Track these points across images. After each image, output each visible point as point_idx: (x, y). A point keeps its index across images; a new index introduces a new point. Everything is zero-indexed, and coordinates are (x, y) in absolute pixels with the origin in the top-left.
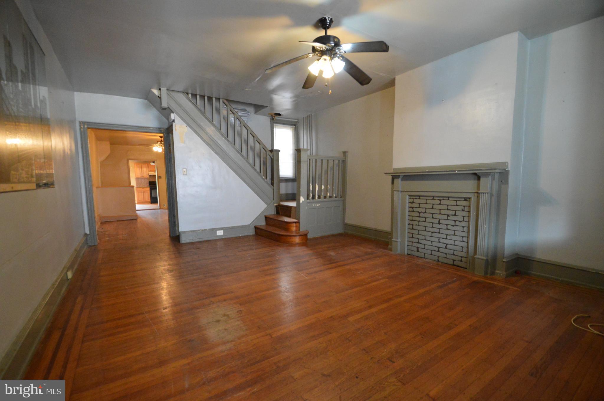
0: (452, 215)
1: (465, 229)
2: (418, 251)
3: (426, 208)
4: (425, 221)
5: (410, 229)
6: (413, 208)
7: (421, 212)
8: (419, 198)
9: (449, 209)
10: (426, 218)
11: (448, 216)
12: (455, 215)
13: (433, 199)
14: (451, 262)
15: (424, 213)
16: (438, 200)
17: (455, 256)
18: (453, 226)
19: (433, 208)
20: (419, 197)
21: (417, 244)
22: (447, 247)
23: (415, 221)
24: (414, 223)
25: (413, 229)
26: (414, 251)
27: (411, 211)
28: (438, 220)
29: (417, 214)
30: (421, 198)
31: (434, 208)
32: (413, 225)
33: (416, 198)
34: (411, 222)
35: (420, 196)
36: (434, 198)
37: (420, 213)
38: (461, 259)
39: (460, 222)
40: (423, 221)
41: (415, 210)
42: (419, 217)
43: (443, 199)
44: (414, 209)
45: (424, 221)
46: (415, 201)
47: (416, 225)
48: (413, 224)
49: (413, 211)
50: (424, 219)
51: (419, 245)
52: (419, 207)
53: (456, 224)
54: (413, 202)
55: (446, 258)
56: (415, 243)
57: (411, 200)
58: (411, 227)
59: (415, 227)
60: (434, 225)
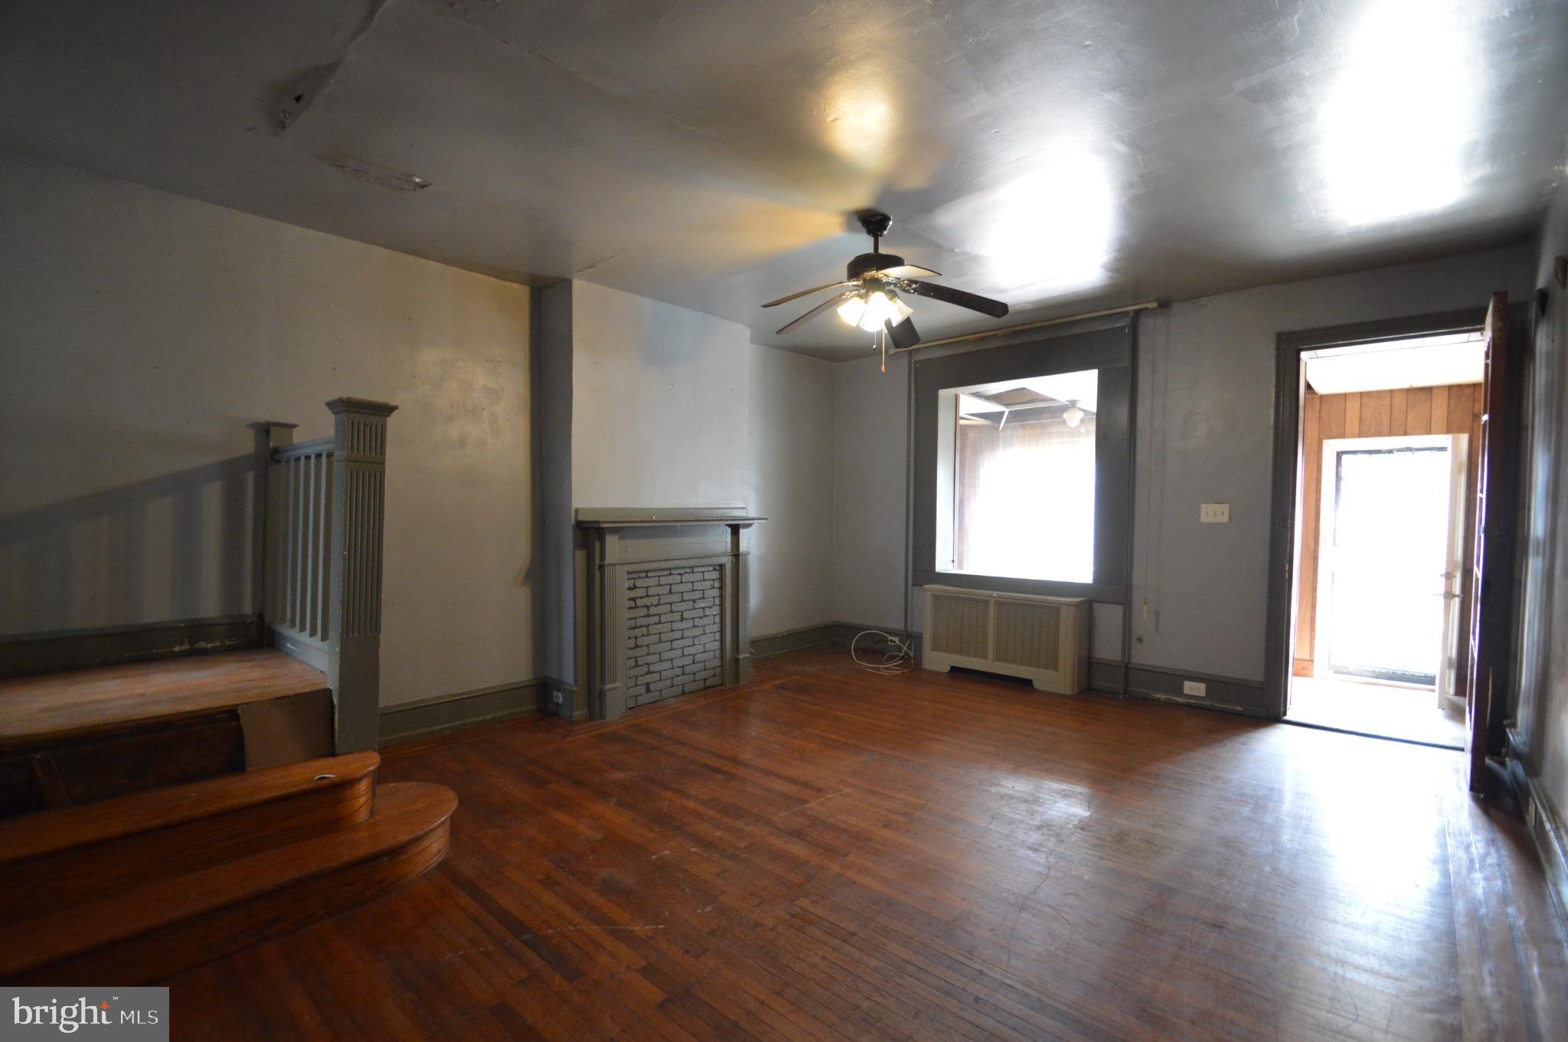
0: (700, 599)
1: (717, 619)
2: (648, 691)
3: (658, 595)
4: (660, 623)
5: (630, 649)
6: (634, 599)
7: (652, 605)
8: (647, 577)
9: (695, 589)
10: (660, 615)
11: (694, 601)
12: (703, 598)
13: (671, 574)
14: (701, 685)
15: (656, 606)
16: (678, 574)
17: (706, 671)
18: (701, 618)
19: (670, 592)
20: (645, 574)
21: (646, 676)
22: (696, 661)
23: (640, 627)
24: (638, 632)
25: (637, 646)
26: (640, 695)
27: (632, 608)
28: (680, 613)
29: (644, 612)
30: (650, 574)
31: (673, 591)
32: (636, 638)
33: (640, 577)
34: (633, 633)
35: (647, 572)
36: (672, 572)
37: (648, 607)
38: (715, 673)
39: (710, 607)
40: (656, 624)
41: (639, 602)
42: (648, 616)
43: (686, 573)
44: (638, 600)
45: (657, 622)
46: (639, 583)
47: (643, 635)
48: (638, 636)
49: (636, 607)
50: (656, 619)
51: (649, 678)
52: (648, 596)
53: (706, 614)
54: (635, 587)
55: (695, 681)
56: (642, 675)
57: (631, 583)
58: (632, 643)
59: (640, 641)
60: (675, 626)
